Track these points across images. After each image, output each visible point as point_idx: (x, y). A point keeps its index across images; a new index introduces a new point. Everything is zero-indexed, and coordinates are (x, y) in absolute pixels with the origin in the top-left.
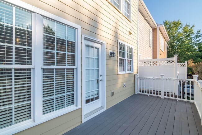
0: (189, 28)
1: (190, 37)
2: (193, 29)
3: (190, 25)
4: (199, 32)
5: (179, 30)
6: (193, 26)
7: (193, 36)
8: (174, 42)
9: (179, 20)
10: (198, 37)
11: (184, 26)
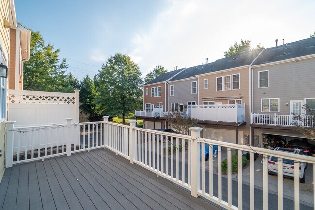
0: (54, 51)
1: (54, 64)
2: (58, 54)
3: (54, 47)
4: (64, 61)
5: (38, 47)
6: (58, 51)
7: (58, 64)
8: (30, 65)
9: (39, 32)
10: (63, 68)
11: (46, 45)
